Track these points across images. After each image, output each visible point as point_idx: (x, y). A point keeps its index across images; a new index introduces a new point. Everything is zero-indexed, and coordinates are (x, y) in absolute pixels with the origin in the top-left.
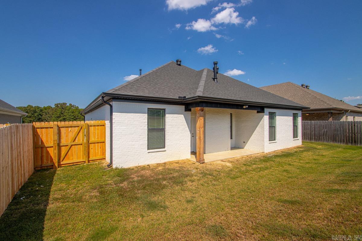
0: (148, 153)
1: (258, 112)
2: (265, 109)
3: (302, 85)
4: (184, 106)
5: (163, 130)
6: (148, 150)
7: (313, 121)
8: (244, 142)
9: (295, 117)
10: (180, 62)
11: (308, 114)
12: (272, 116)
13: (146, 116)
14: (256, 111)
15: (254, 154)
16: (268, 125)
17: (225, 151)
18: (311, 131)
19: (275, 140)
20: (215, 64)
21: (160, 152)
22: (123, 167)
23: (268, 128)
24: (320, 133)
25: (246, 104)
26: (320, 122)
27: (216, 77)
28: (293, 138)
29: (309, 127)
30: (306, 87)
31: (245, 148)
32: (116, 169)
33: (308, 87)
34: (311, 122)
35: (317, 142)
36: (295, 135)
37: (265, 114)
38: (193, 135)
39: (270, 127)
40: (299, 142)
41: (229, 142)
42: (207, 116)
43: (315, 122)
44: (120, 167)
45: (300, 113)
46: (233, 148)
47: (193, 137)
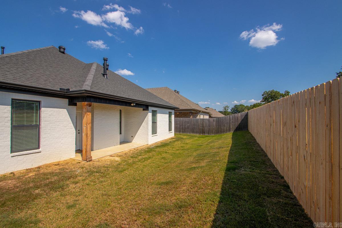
0: (12, 157)
1: (144, 110)
2: (149, 107)
3: (175, 91)
6: (12, 154)
7: (181, 118)
8: (132, 137)
9: (170, 114)
10: (64, 49)
11: (178, 113)
12: (154, 114)
14: (142, 109)
15: (140, 146)
16: (151, 121)
17: (115, 146)
18: (180, 125)
19: (156, 133)
23: (151, 123)
24: (186, 127)
25: (134, 102)
26: (185, 119)
27: (106, 73)
28: (169, 131)
29: (179, 122)
30: (178, 92)
31: (133, 141)
33: (178, 93)
34: (180, 119)
35: (184, 134)
36: (170, 129)
37: (149, 111)
38: (79, 132)
39: (152, 122)
40: (172, 135)
41: (118, 138)
42: (96, 112)
45: (173, 111)
46: (121, 143)
47: (79, 134)
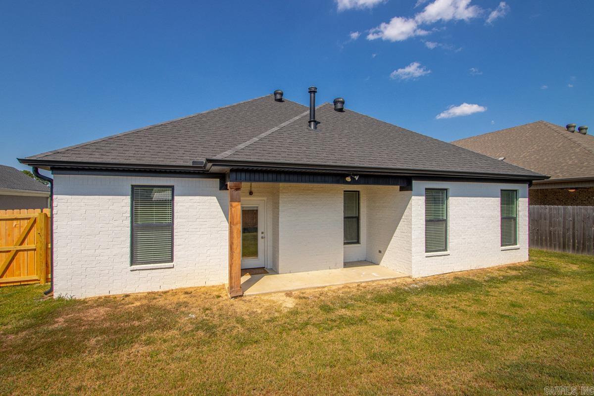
0: (131, 271)
1: (402, 189)
2: (413, 182)
3: (568, 127)
4: (219, 179)
5: (170, 227)
6: (133, 266)
7: (569, 207)
8: (380, 252)
9: (508, 199)
10: (282, 94)
11: (574, 190)
12: (436, 200)
13: (127, 200)
14: (398, 187)
16: (424, 218)
17: (330, 269)
19: (446, 250)
20: (310, 92)
21: (160, 270)
22: (74, 298)
23: (424, 223)
24: (587, 233)
25: (355, 173)
26: (586, 210)
28: (502, 246)
29: (561, 219)
30: (580, 129)
31: (382, 263)
32: (60, 299)
33: (584, 131)
34: (564, 209)
35: (579, 255)
36: (508, 237)
37: (413, 192)
38: (263, 235)
39: (428, 222)
40: (520, 254)
41: (339, 249)
42: (283, 199)
43: (573, 209)
44: (68, 297)
45: (523, 188)
46: (347, 264)
47: (263, 240)
